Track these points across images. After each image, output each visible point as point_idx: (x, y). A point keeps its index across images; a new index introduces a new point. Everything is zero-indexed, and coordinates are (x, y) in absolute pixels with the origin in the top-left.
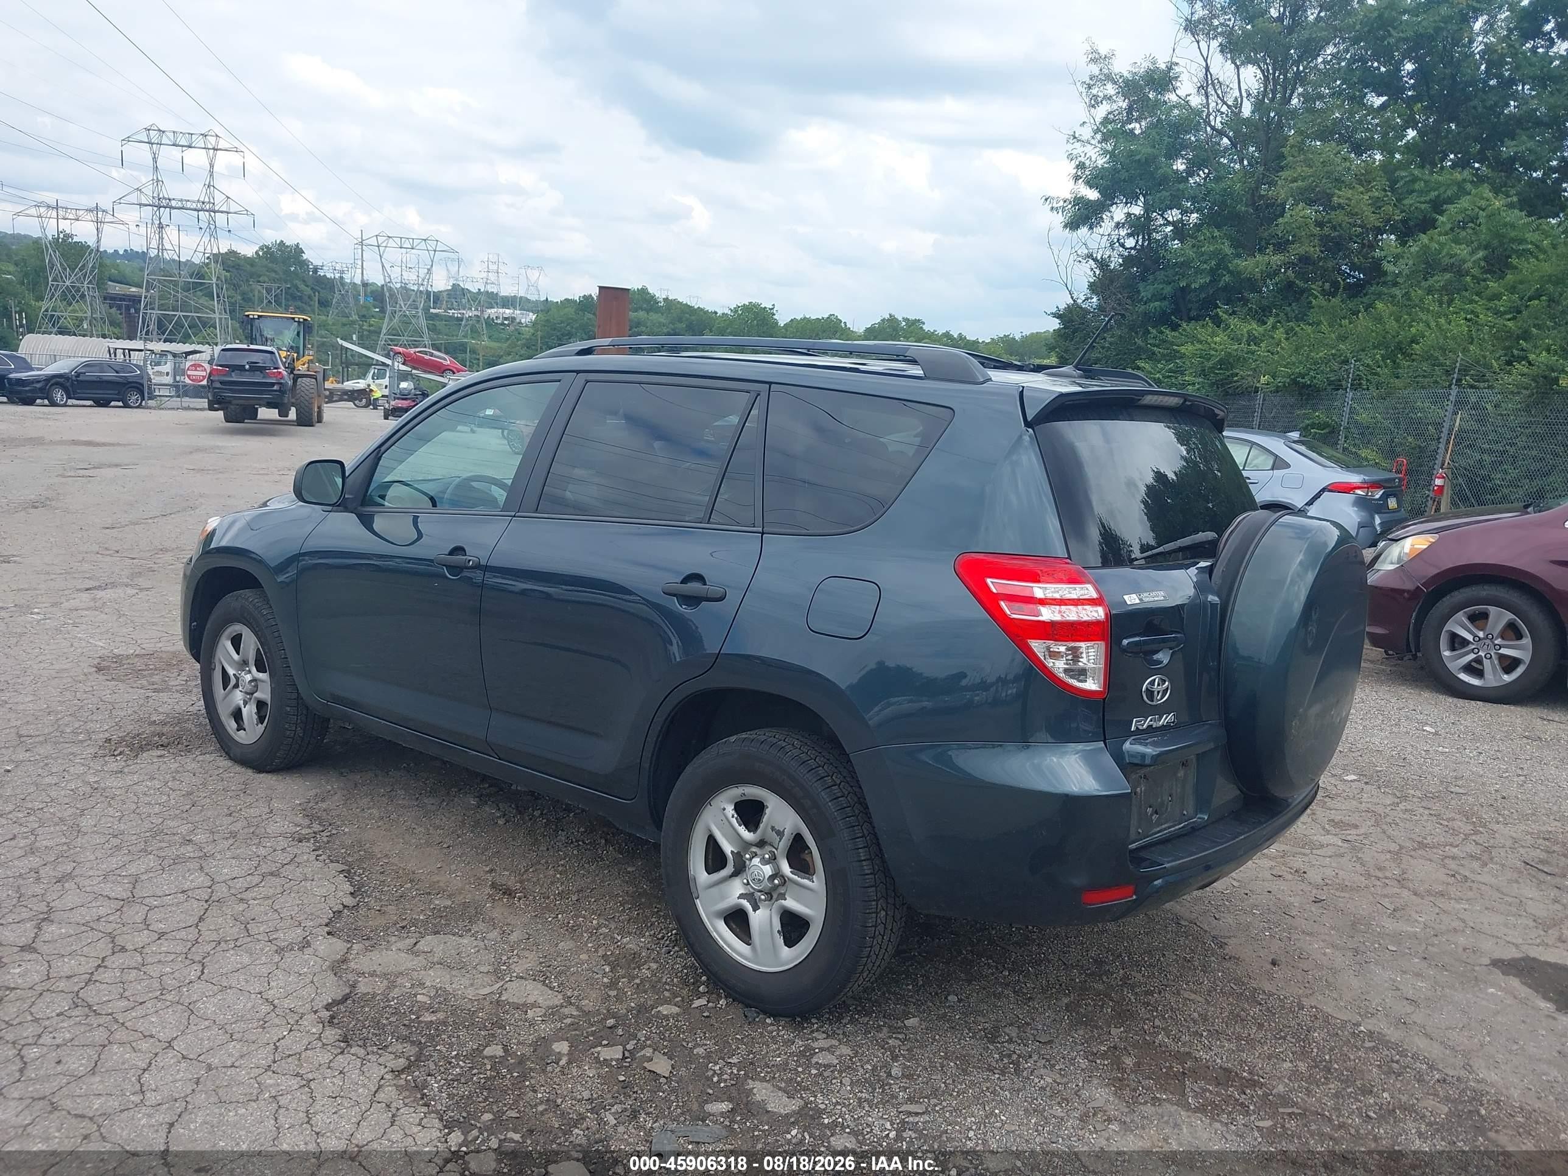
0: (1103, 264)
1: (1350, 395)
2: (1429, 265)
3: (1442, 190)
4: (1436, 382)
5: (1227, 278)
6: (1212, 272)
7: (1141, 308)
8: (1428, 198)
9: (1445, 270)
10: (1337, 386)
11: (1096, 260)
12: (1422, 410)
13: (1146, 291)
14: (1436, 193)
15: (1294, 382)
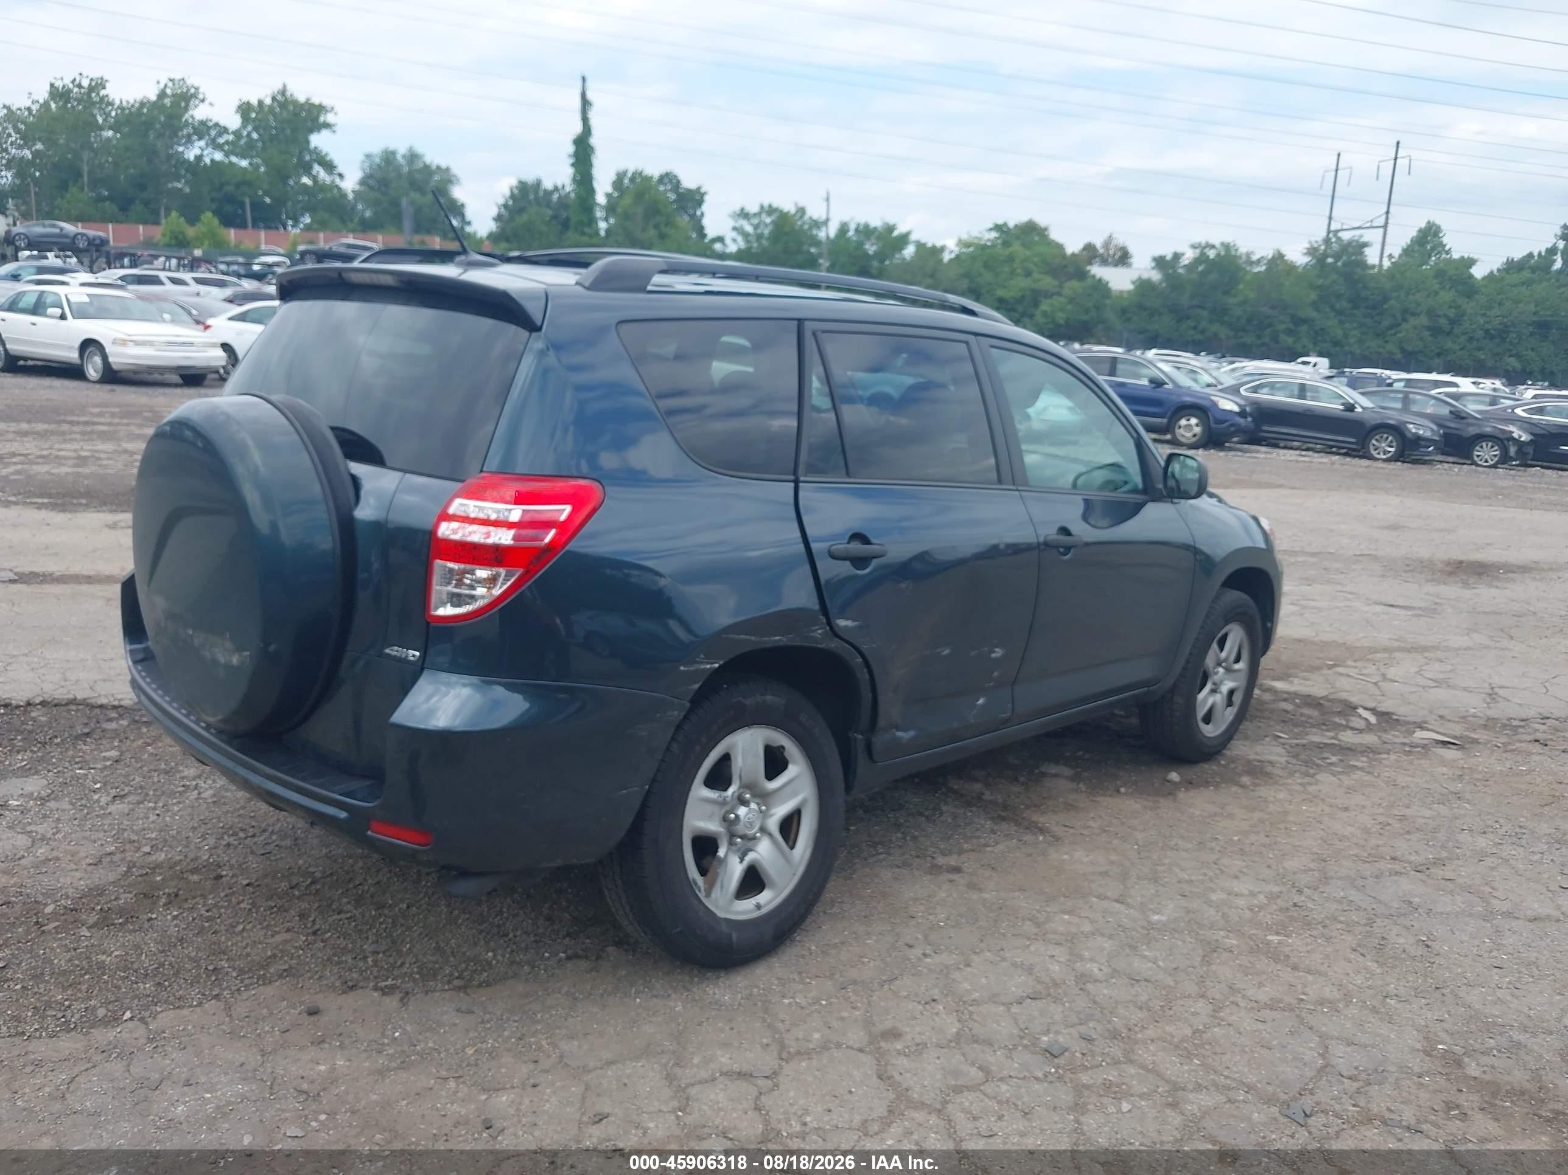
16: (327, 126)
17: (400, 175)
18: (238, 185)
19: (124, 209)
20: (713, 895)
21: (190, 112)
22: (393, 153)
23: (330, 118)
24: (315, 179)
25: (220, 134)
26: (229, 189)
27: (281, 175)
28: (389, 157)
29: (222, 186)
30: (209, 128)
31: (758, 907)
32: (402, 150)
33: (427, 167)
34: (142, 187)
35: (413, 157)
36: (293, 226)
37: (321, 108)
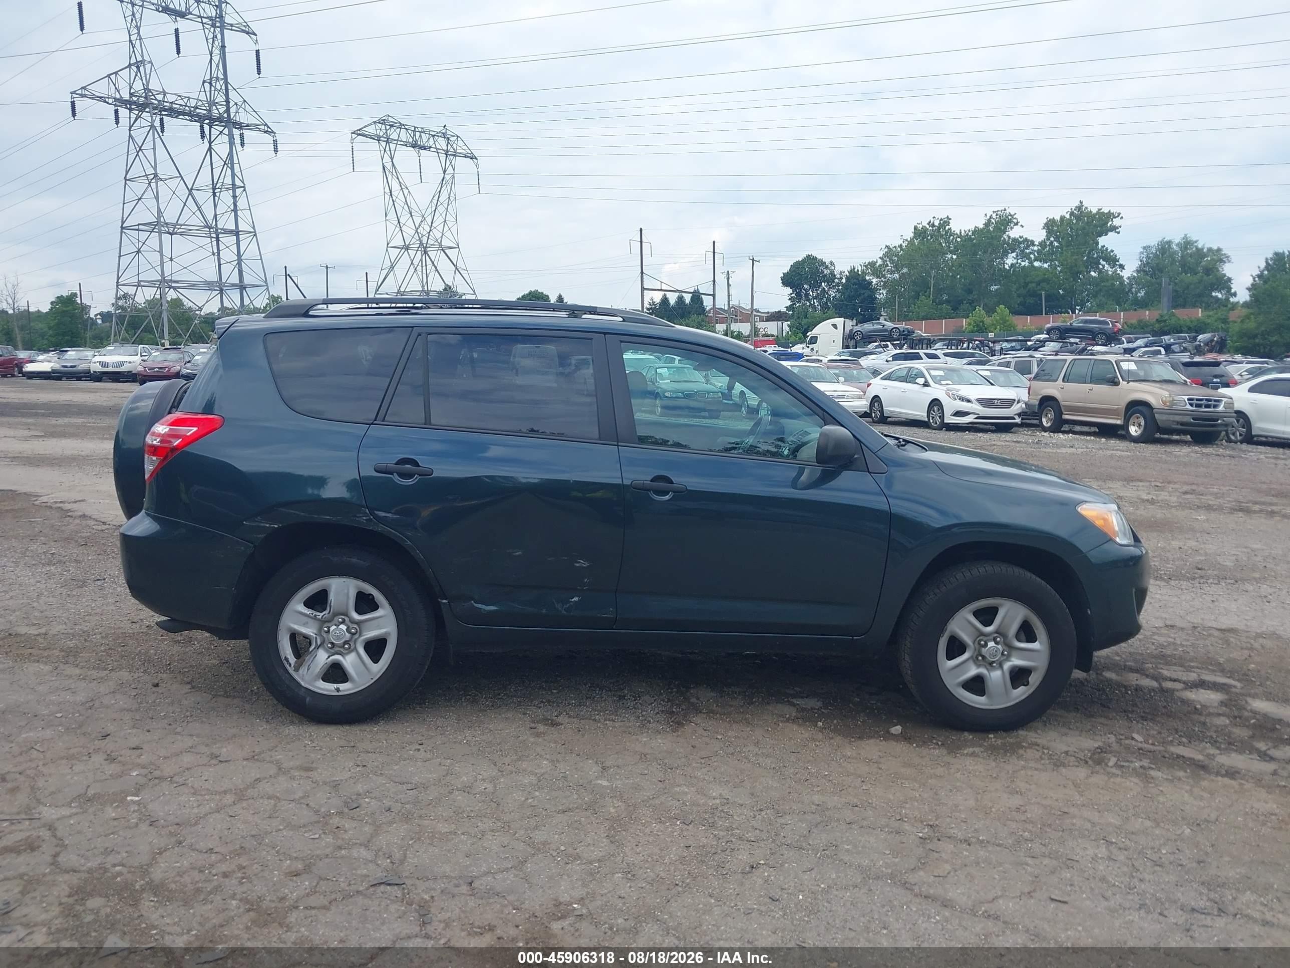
16: (1114, 229)
17: (1173, 261)
18: (1038, 283)
19: (955, 309)
20: (301, 671)
21: (1007, 233)
22: (1169, 243)
23: (1116, 222)
24: (1100, 272)
25: (1027, 247)
26: (1031, 286)
27: (1074, 272)
28: (1164, 247)
29: (1026, 284)
30: (1020, 243)
31: (338, 690)
32: (1177, 239)
33: (1199, 251)
34: (970, 291)
35: (1187, 244)
36: (1080, 310)
37: (1110, 216)
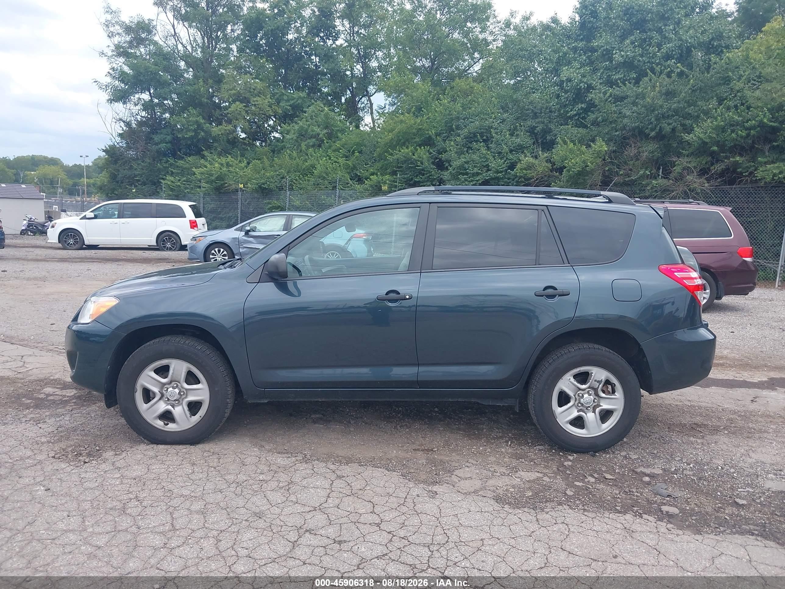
0: (128, 124)
1: (288, 193)
2: (302, 135)
3: (295, 100)
4: (327, 187)
5: (203, 134)
6: (195, 131)
7: (155, 148)
8: (289, 104)
9: (311, 137)
10: (281, 189)
11: (124, 122)
12: (324, 200)
13: (157, 138)
14: (293, 102)
15: (260, 187)
